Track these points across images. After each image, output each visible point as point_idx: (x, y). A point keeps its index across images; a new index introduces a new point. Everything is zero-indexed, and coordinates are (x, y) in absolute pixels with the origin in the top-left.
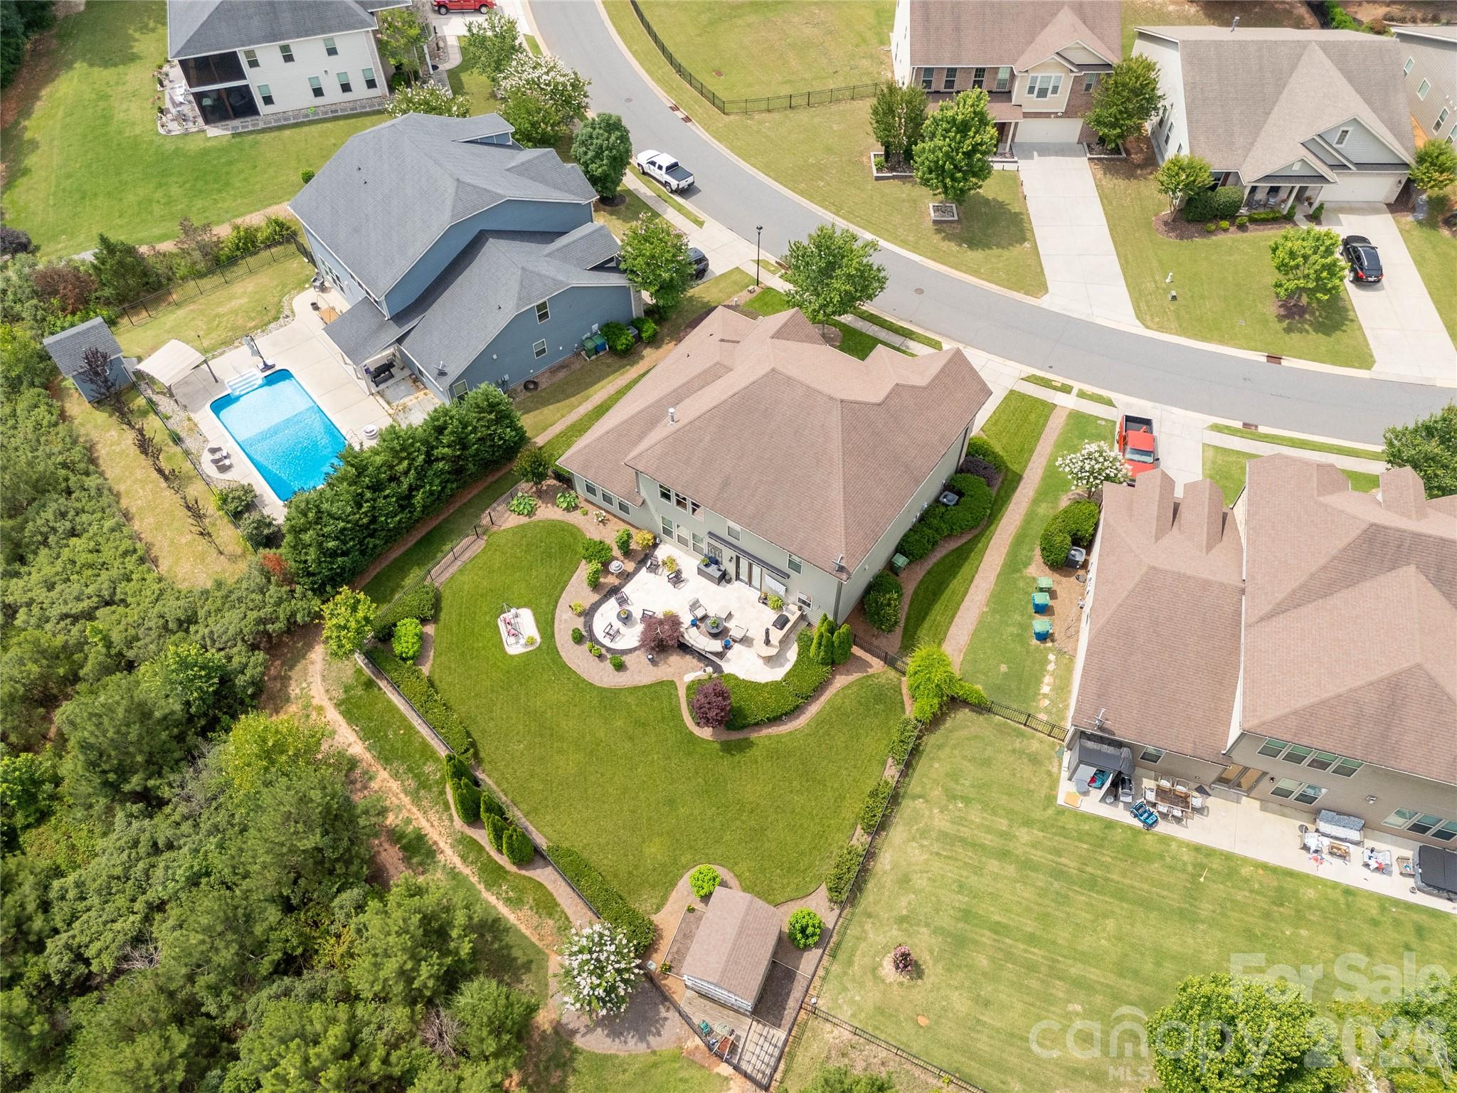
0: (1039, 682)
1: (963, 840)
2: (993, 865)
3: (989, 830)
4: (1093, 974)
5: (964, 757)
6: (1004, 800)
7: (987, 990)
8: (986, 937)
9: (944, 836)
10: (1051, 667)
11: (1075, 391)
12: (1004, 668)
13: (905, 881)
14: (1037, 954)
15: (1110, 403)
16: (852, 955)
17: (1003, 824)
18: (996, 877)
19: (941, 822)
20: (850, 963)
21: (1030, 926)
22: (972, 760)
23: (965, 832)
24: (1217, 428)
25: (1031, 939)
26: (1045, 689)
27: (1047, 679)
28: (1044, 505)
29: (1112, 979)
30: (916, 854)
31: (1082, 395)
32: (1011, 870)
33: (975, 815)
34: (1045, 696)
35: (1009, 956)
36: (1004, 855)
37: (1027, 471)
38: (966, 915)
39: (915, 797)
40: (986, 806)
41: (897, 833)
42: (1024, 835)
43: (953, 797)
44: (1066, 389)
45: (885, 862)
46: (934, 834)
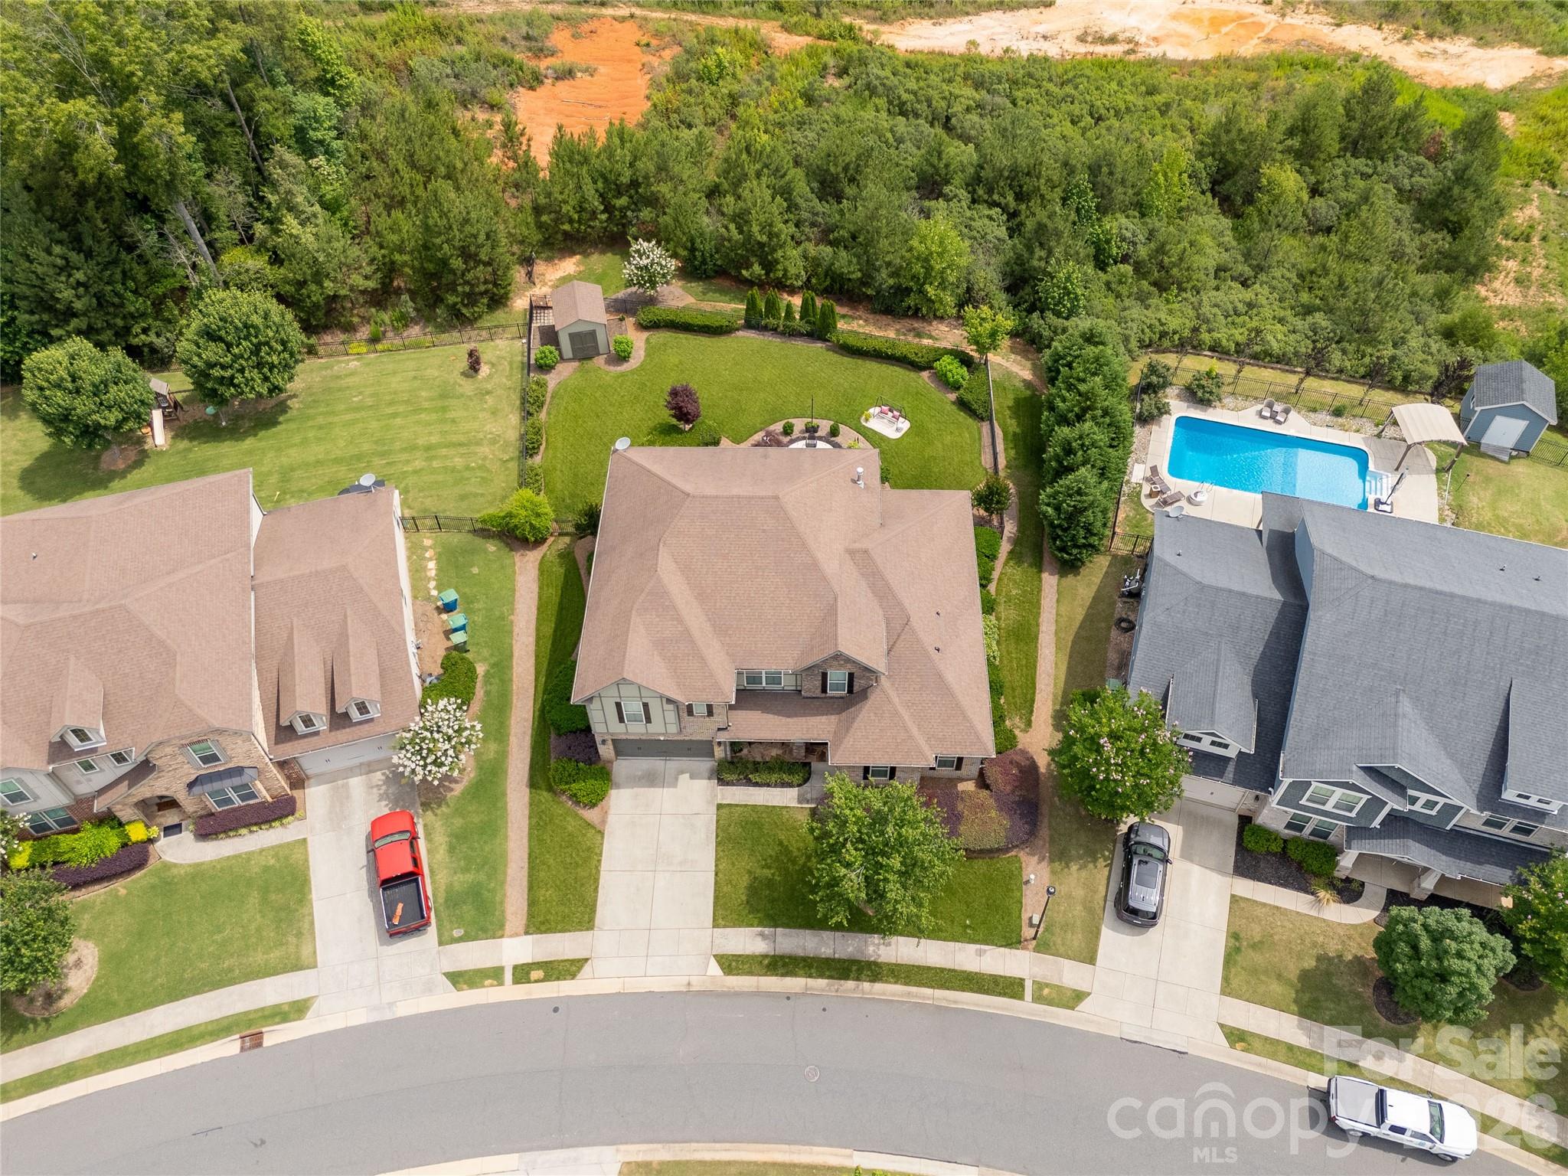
0: (440, 569)
1: (461, 445)
2: (434, 439)
3: (446, 457)
4: (348, 417)
5: (482, 495)
6: (440, 478)
7: (417, 384)
8: (426, 405)
9: (478, 443)
10: (432, 584)
11: (508, 976)
12: (475, 570)
13: (494, 413)
14: (390, 410)
15: (458, 979)
16: (511, 368)
17: (435, 464)
18: (430, 434)
19: (485, 450)
20: (511, 363)
21: (398, 421)
22: (476, 495)
23: (462, 450)
24: (298, 1009)
25: (395, 415)
26: (432, 565)
27: (433, 573)
28: (492, 755)
29: (336, 419)
30: (492, 427)
31: (495, 974)
32: (420, 442)
33: (459, 462)
34: (431, 559)
35: (408, 402)
36: (429, 448)
37: (527, 799)
38: (444, 409)
39: (512, 459)
40: (453, 470)
41: (512, 435)
42: (419, 464)
43: (481, 467)
44: (522, 974)
45: (514, 419)
46: (485, 442)
